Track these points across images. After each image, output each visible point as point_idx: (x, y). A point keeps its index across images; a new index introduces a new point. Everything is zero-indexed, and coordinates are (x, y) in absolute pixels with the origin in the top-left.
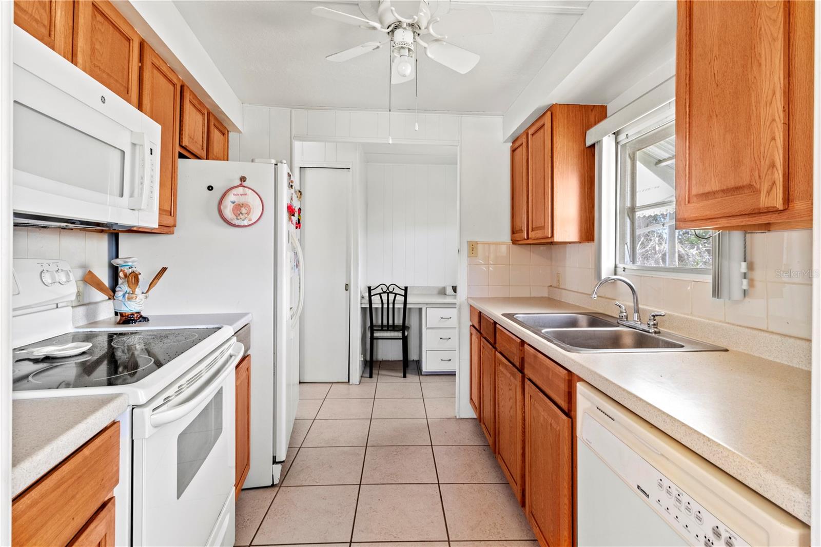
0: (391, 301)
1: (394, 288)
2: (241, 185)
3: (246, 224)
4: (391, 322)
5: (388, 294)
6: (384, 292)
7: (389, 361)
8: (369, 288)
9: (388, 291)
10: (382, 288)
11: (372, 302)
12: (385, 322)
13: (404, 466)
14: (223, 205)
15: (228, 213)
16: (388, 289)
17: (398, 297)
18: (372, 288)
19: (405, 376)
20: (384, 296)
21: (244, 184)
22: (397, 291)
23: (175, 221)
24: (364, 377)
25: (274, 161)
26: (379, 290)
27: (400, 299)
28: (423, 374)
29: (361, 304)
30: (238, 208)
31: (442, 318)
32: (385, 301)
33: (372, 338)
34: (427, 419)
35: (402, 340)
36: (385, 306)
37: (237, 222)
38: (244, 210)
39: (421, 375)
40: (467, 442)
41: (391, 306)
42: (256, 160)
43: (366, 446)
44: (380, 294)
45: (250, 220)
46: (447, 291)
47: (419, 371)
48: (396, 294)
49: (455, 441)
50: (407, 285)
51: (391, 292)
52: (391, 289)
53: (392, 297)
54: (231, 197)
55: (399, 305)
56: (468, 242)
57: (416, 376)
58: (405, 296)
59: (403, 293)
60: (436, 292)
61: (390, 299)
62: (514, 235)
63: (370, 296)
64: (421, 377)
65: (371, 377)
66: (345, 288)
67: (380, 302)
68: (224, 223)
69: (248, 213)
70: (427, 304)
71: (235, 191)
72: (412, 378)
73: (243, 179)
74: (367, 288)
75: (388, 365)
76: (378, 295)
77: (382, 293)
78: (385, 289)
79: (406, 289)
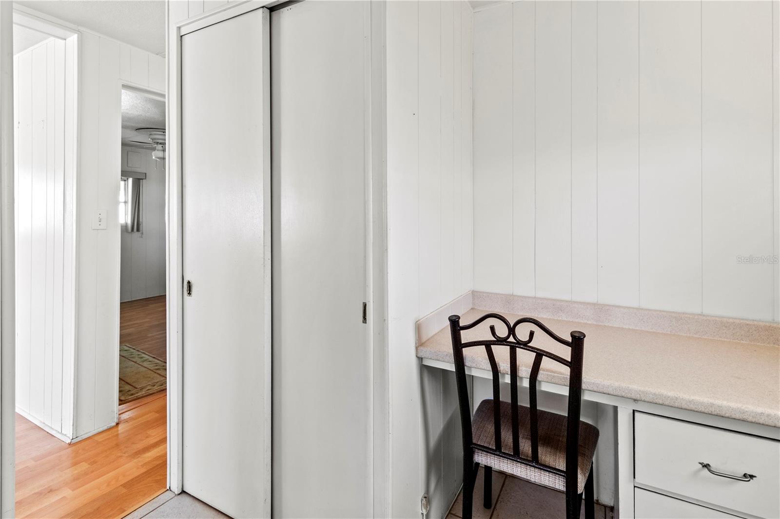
0: (524, 372)
1: (532, 334)
5: (513, 347)
6: (501, 341)
8: (454, 322)
9: (511, 339)
11: (466, 363)
16: (512, 331)
18: (462, 324)
22: (541, 341)
26: (482, 333)
31: (706, 466)
32: (504, 366)
44: (488, 345)
48: (540, 355)
50: (578, 330)
51: (525, 345)
52: (522, 334)
58: (576, 365)
59: (566, 353)
63: (458, 346)
70: (636, 398)
74: (448, 323)
76: (483, 348)
77: (494, 343)
78: (502, 331)
79: (577, 342)
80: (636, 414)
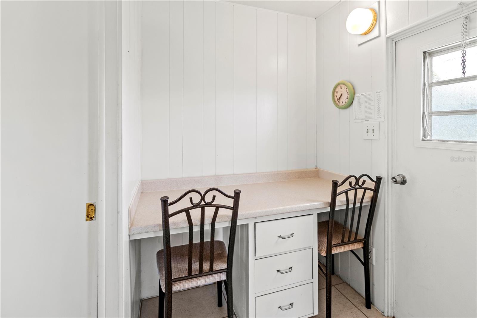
0: (208, 220)
1: (214, 197)
5: (203, 208)
6: (195, 206)
8: (165, 203)
9: (203, 203)
10: (191, 199)
16: (203, 198)
17: (221, 212)
18: (170, 201)
20: (195, 214)
22: (220, 200)
27: (225, 214)
31: (280, 237)
41: (207, 228)
44: (187, 210)
48: (218, 207)
50: (238, 188)
51: (209, 205)
52: (208, 198)
53: (209, 212)
58: (235, 209)
59: (230, 203)
61: (206, 216)
63: (166, 216)
74: (160, 203)
76: (184, 213)
77: (191, 208)
78: (196, 199)
79: (237, 194)
80: (256, 224)
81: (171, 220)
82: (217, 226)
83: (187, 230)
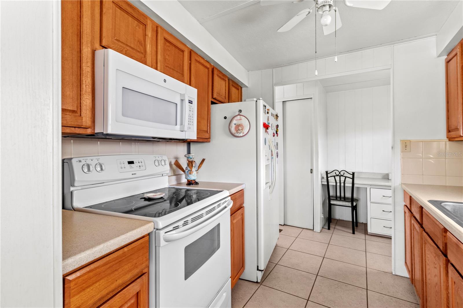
0: (342, 181)
1: (344, 173)
2: (239, 115)
3: (242, 135)
4: (342, 195)
5: (340, 176)
6: (337, 175)
7: (344, 220)
8: (327, 172)
9: (340, 175)
10: (335, 173)
11: (329, 181)
12: (338, 194)
13: (341, 298)
14: (231, 126)
15: (233, 130)
16: (340, 173)
17: (347, 179)
18: (328, 173)
19: (354, 233)
20: (337, 178)
21: (241, 114)
22: (346, 175)
23: (210, 136)
24: (324, 228)
25: (255, 99)
26: (333, 174)
27: (349, 181)
28: (368, 234)
29: (322, 182)
30: (238, 127)
31: (384, 196)
32: (338, 181)
33: (330, 205)
34: (366, 268)
35: (351, 208)
36: (338, 184)
37: (237, 135)
38: (240, 128)
39: (367, 234)
40: (399, 296)
41: (342, 184)
42: (247, 100)
43: (317, 275)
44: (334, 176)
45: (243, 133)
46: (390, 177)
47: (366, 232)
48: (346, 177)
49: (389, 292)
50: (353, 171)
51: (343, 176)
52: (342, 173)
53: (343, 179)
54: (234, 122)
55: (349, 184)
56: (401, 140)
57: (363, 234)
58: (353, 179)
59: (351, 176)
60: (380, 177)
61: (341, 180)
62: (450, 133)
63: (327, 177)
64: (367, 236)
65: (329, 229)
66: (310, 171)
67: (334, 181)
68: (231, 135)
69: (242, 130)
70: (371, 185)
71: (236, 118)
72: (359, 236)
73: (240, 111)
74: (325, 172)
75: (341, 223)
76: (333, 177)
77: (336, 176)
78: (338, 173)
79: (353, 174)
81: (329, 178)
82: (346, 185)
83: (335, 184)
